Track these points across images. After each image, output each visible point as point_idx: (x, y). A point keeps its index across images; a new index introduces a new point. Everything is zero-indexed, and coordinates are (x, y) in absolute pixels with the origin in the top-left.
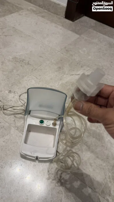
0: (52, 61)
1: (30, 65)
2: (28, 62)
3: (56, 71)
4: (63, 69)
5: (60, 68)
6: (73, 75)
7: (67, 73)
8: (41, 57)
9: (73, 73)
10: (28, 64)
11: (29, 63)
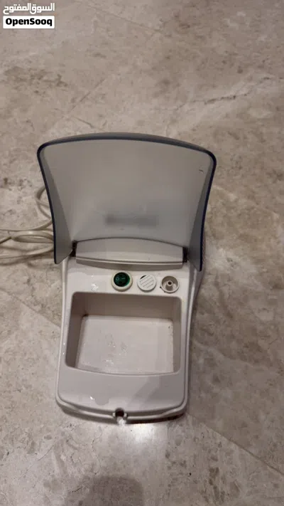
0: (139, 64)
1: (66, 85)
2: (57, 77)
3: (156, 95)
4: (178, 85)
5: (166, 82)
6: (213, 101)
7: (191, 96)
8: (98, 55)
9: (214, 96)
10: (59, 83)
11: (62, 80)
